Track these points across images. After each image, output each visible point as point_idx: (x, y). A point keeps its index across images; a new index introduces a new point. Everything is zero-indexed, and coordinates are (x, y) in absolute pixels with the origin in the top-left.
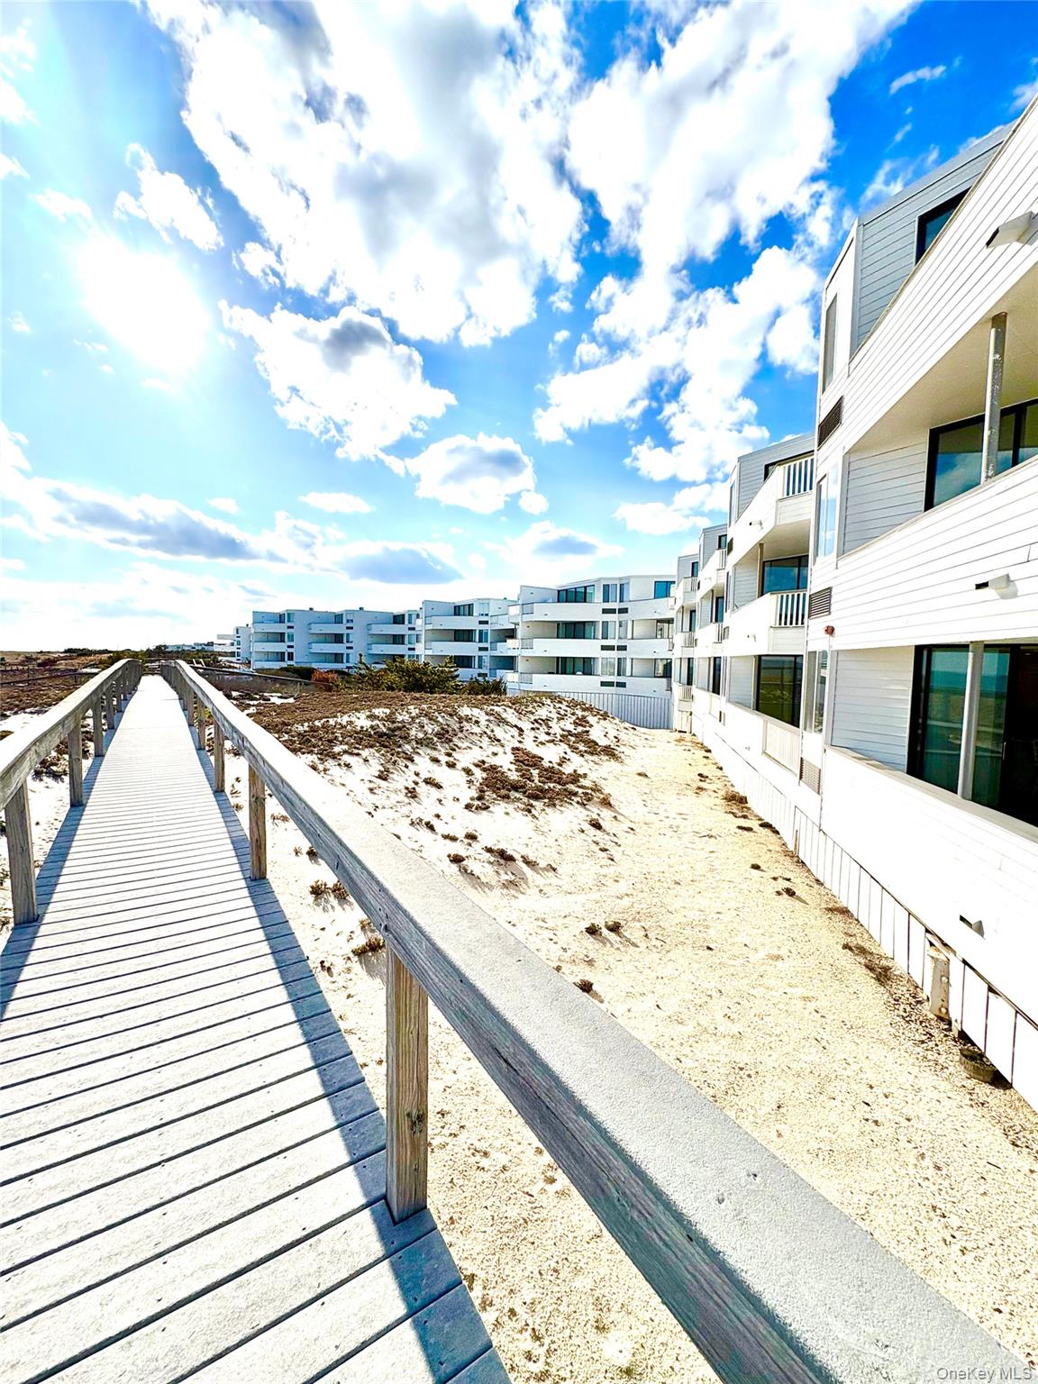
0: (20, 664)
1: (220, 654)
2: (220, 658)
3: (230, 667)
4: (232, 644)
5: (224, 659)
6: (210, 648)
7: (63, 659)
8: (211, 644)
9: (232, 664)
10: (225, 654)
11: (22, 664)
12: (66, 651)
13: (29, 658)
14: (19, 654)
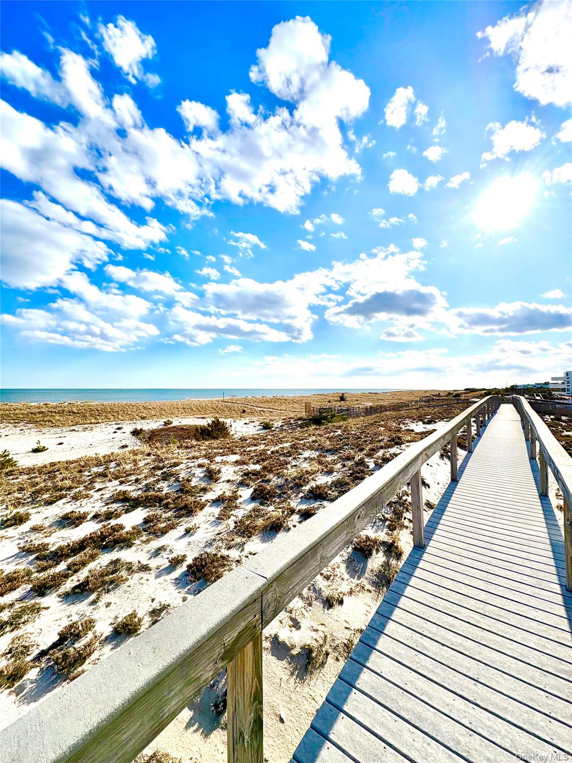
0: (445, 396)
1: (554, 390)
2: (553, 393)
3: (561, 399)
4: (563, 383)
5: (556, 393)
6: (547, 386)
7: (464, 393)
8: (547, 383)
9: (563, 397)
10: (558, 390)
11: (446, 396)
12: (465, 390)
13: (449, 394)
14: (446, 391)
